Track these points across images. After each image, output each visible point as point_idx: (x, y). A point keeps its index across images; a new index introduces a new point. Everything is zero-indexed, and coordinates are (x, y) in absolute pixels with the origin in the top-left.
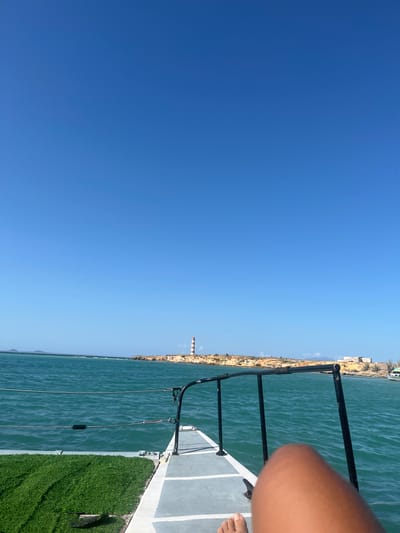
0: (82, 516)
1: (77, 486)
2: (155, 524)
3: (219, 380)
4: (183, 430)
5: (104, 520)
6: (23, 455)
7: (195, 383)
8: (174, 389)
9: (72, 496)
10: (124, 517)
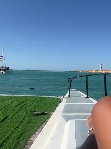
0: (35, 112)
1: (33, 105)
2: (62, 115)
3: (87, 76)
4: (71, 91)
5: (43, 114)
6: (12, 96)
7: (77, 77)
8: (68, 79)
9: (31, 107)
10: (50, 113)
